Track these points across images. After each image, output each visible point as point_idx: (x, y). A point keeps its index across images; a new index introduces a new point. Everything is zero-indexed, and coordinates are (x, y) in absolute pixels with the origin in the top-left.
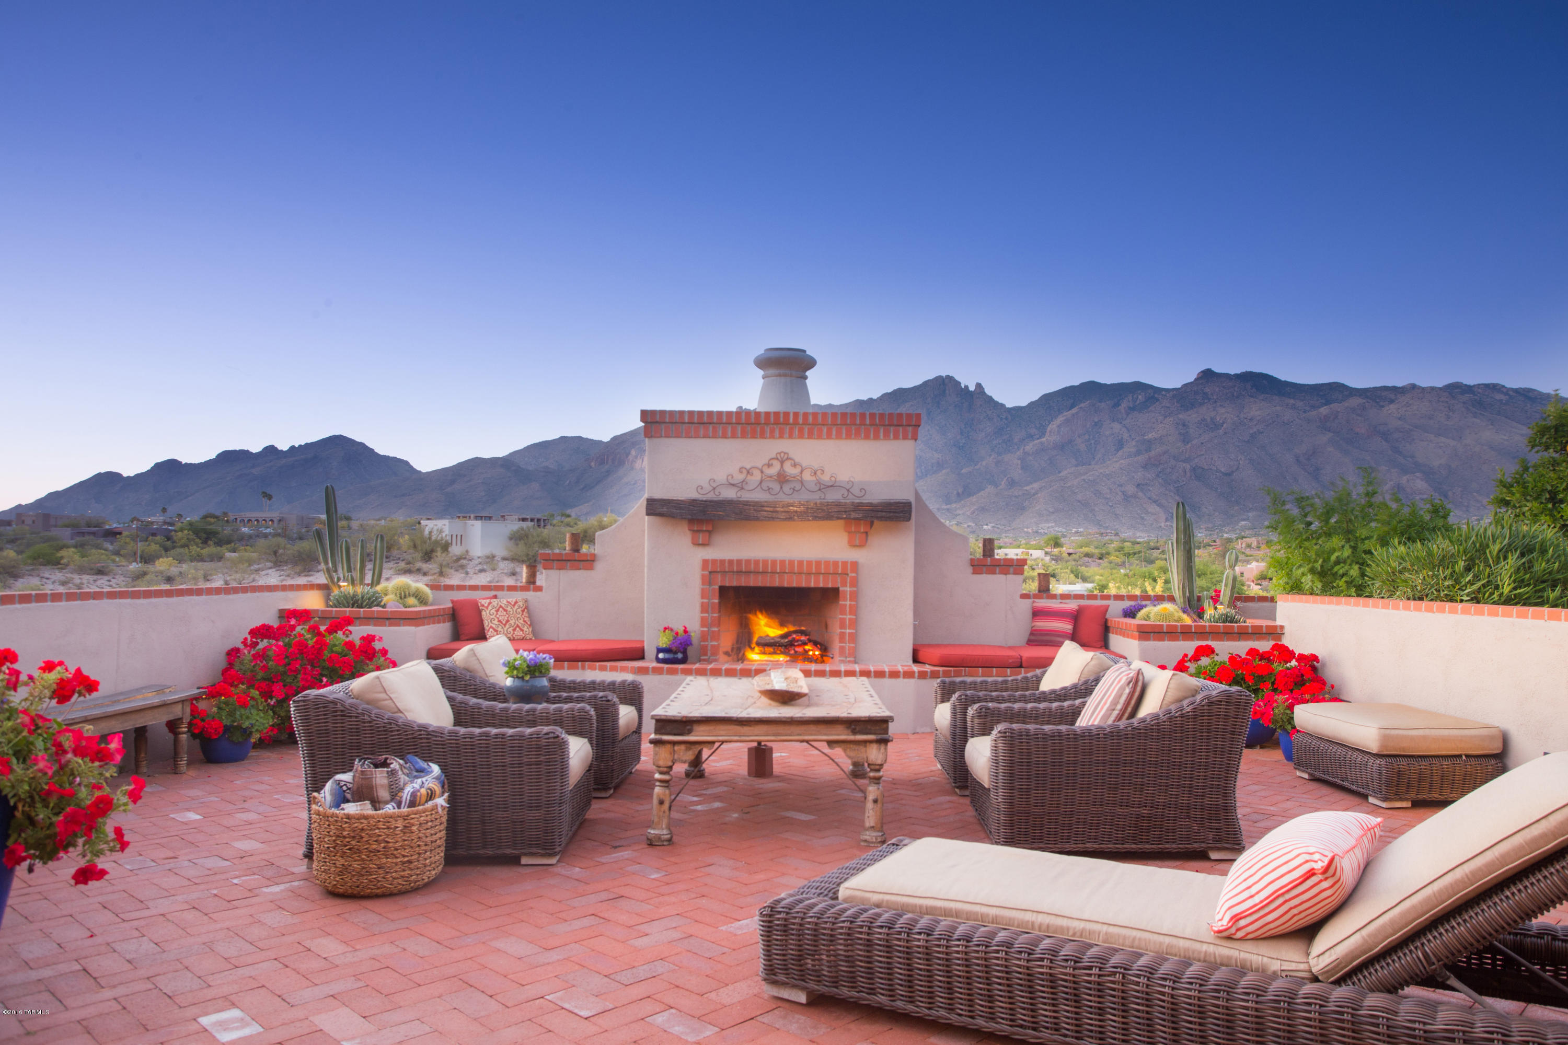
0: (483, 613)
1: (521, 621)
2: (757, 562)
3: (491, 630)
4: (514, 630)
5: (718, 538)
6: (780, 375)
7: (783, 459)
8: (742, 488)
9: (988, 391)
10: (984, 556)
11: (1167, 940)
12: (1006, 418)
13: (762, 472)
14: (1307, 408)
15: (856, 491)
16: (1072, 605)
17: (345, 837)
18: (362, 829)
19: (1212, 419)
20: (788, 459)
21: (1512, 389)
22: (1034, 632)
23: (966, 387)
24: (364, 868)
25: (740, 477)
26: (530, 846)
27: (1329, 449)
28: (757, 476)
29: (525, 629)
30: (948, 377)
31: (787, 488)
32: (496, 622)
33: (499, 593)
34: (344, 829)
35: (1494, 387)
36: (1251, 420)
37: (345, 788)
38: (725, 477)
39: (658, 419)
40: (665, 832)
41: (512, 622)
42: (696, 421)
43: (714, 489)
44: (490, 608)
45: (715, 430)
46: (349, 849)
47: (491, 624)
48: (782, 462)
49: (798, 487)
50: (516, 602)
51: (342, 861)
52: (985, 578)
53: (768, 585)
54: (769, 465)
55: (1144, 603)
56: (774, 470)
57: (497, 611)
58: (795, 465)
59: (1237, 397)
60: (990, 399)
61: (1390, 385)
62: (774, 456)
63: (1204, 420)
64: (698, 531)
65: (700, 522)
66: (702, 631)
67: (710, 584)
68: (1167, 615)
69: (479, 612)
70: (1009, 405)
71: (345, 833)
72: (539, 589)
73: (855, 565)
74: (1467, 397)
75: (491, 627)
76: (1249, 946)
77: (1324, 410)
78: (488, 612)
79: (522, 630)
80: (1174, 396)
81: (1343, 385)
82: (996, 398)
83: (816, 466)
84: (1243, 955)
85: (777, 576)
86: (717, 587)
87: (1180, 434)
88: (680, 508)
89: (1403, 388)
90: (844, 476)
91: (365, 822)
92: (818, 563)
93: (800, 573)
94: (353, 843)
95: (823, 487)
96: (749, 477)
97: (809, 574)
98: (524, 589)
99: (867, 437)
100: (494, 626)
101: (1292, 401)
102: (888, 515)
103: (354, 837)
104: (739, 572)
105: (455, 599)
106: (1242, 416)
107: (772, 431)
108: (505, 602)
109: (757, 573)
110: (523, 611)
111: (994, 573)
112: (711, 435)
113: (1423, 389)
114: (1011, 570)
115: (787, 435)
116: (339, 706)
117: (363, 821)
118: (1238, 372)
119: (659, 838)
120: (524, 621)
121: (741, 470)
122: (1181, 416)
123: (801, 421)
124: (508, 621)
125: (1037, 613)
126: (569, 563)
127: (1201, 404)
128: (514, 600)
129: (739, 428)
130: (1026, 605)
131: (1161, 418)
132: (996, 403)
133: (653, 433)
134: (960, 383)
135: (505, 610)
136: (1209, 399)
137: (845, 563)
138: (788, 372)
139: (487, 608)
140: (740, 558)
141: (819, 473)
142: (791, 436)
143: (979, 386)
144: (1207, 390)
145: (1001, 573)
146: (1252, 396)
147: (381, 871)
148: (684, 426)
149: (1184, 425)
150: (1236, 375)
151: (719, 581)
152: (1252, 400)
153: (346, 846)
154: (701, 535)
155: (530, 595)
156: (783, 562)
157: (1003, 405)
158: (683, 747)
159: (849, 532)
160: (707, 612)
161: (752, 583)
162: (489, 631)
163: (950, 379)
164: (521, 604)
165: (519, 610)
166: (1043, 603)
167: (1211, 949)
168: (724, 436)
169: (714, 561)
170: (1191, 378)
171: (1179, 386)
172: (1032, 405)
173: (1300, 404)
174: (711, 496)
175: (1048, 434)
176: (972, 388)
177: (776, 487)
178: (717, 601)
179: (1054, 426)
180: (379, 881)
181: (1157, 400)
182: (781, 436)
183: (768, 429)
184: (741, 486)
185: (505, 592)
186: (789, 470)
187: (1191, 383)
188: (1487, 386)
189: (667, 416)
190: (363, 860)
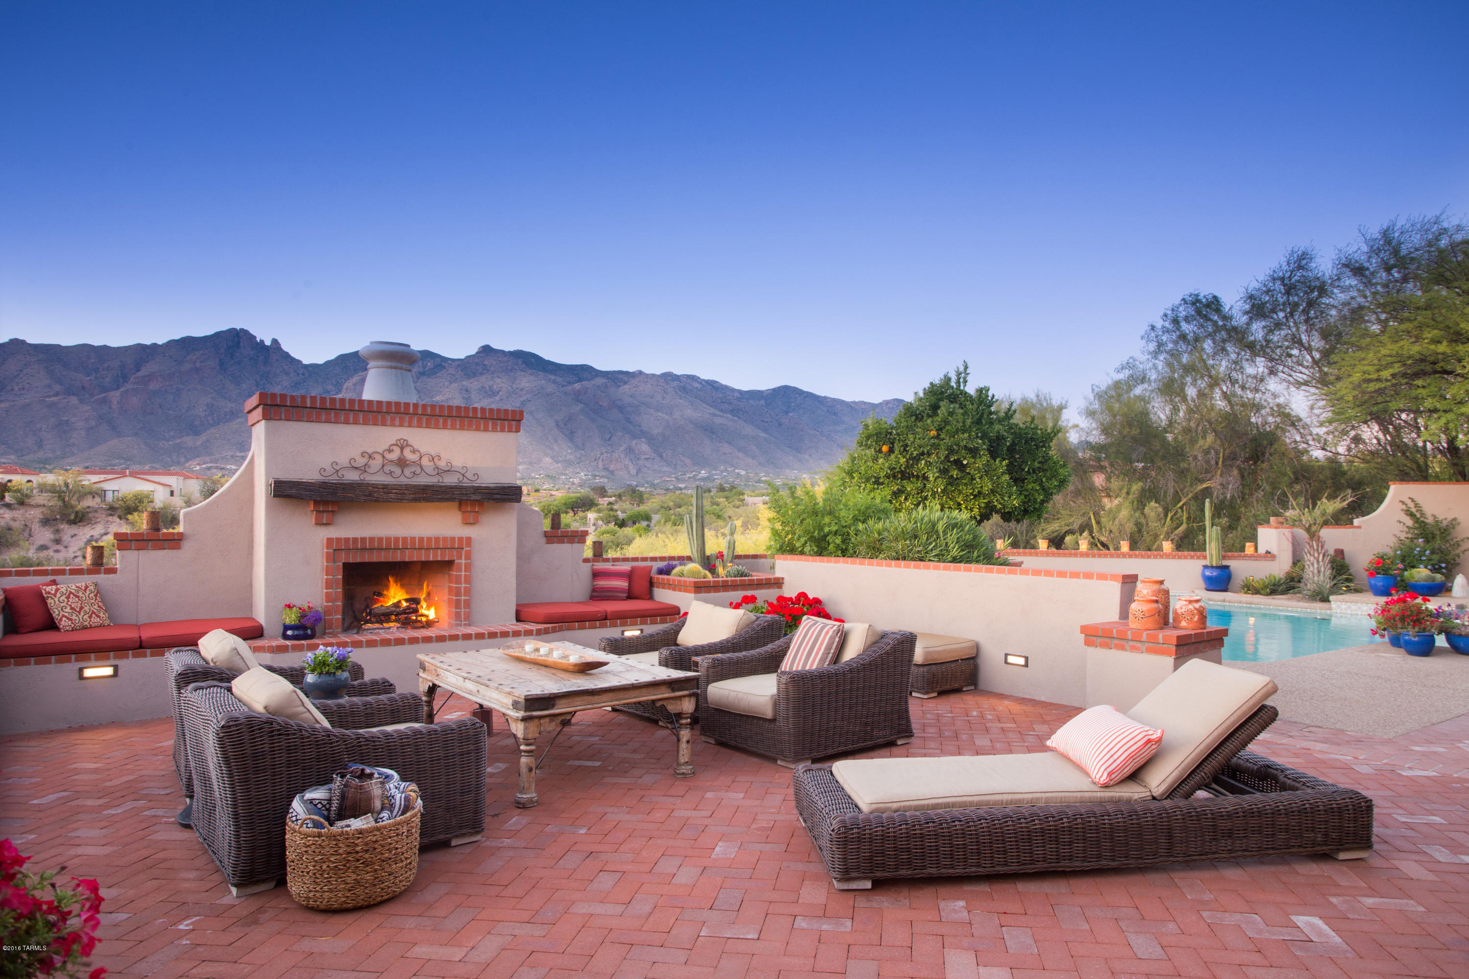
0: (49, 601)
1: (96, 607)
2: (380, 539)
3: (64, 619)
4: (90, 617)
5: (341, 518)
6: (391, 367)
7: (403, 445)
8: (365, 471)
9: (285, 347)
10: (552, 528)
11: (1079, 794)
12: (303, 374)
13: (384, 457)
14: (565, 383)
15: (469, 475)
16: (626, 567)
17: (357, 852)
18: (376, 841)
19: (490, 387)
20: (407, 445)
21: (704, 380)
22: (594, 590)
23: (262, 342)
24: (376, 878)
25: (361, 462)
26: (461, 828)
27: (581, 417)
28: (378, 462)
29: (102, 615)
30: (242, 330)
31: (407, 471)
32: (68, 610)
33: (58, 578)
34: (357, 845)
35: (693, 378)
36: (522, 390)
37: (319, 806)
38: (348, 461)
39: (278, 401)
40: (534, 795)
41: (87, 608)
42: (318, 406)
43: (337, 471)
44: (58, 595)
45: (336, 416)
46: (362, 863)
47: (62, 613)
48: (402, 449)
49: (418, 471)
50: (87, 587)
51: (354, 876)
52: (556, 547)
53: (391, 560)
54: (390, 451)
55: (674, 563)
56: (395, 455)
57: (68, 598)
58: (414, 451)
59: (511, 370)
60: (287, 355)
61: (625, 370)
62: (394, 442)
63: (483, 387)
64: (323, 512)
65: (326, 503)
66: (326, 606)
67: (334, 561)
68: (693, 574)
69: (43, 600)
70: (306, 361)
71: (358, 849)
72: (113, 571)
73: (469, 540)
74: (676, 383)
75: (64, 616)
76: (1117, 789)
77: (577, 386)
78: (56, 600)
79: (98, 617)
80: (459, 366)
81: (591, 367)
82: (292, 355)
83: (433, 453)
84: (1118, 794)
85: (399, 551)
86: (341, 564)
87: (464, 398)
88: (310, 491)
89: (633, 373)
90: (458, 462)
91: (378, 833)
92: (437, 539)
93: (420, 549)
94: (367, 856)
95: (440, 472)
96: (371, 462)
97: (428, 549)
98: (90, 572)
99: (478, 429)
100: (67, 614)
101: (553, 377)
102: (504, 497)
103: (367, 851)
104: (364, 549)
105: (8, 587)
106: (514, 386)
107: (393, 420)
108: (74, 587)
109: (380, 549)
110: (96, 596)
111: (563, 543)
112: (333, 420)
113: (647, 375)
114: (576, 539)
115: (406, 424)
116: (275, 725)
117: (376, 833)
118: (512, 350)
119: (531, 800)
120: (99, 606)
121: (363, 454)
122: (464, 383)
123: (420, 411)
124: (81, 608)
125: (596, 575)
126: (150, 544)
127: (482, 374)
128: (84, 584)
129: (361, 415)
130: (587, 569)
131: (447, 383)
132: (293, 359)
133: (272, 416)
134: (255, 337)
135: (78, 597)
136: (488, 370)
137: (461, 539)
138: (399, 365)
139: (55, 595)
140: (364, 536)
141: (436, 459)
142: (410, 426)
143: (275, 341)
144: (486, 362)
145: (569, 542)
146: (522, 371)
147: (392, 877)
148: (305, 410)
149: (467, 391)
150: (510, 352)
151: (343, 558)
152: (522, 373)
153: (358, 860)
154: (325, 515)
155: (101, 578)
156: (405, 539)
157: (299, 362)
158: (547, 720)
159: (464, 512)
160: (332, 588)
161: (375, 559)
162: (61, 620)
163: (245, 332)
164: (92, 588)
165: (92, 595)
166: (600, 566)
167: (1099, 794)
168: (347, 422)
169: (339, 540)
170: (473, 351)
171: (463, 357)
172: (328, 363)
173: (559, 379)
174: (334, 479)
175: (344, 391)
176: (268, 343)
177: (398, 471)
178: (341, 577)
179: (350, 384)
180: (389, 887)
181: (444, 368)
182: (401, 425)
183: (388, 418)
184: (364, 469)
185: (67, 576)
186: (409, 455)
187: (473, 356)
188: (689, 376)
189: (288, 399)
190: (376, 870)
